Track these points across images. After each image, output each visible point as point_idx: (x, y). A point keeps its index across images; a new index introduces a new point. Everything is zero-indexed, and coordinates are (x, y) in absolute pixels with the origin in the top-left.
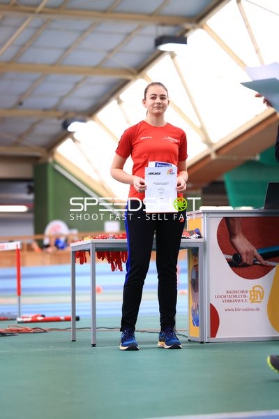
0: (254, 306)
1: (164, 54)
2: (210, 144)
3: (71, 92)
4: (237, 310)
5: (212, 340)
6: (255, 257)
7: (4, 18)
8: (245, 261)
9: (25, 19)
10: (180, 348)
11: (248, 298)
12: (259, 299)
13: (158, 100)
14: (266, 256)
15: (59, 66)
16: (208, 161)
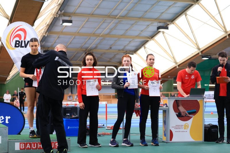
0: (185, 130)
1: (160, 32)
2: (176, 63)
3: (128, 44)
4: (180, 132)
5: (170, 142)
6: (186, 113)
7: (105, 20)
8: (182, 115)
9: (113, 20)
10: (159, 145)
11: (183, 128)
12: (187, 128)
13: (152, 61)
14: (190, 113)
15: (124, 36)
16: (176, 68)
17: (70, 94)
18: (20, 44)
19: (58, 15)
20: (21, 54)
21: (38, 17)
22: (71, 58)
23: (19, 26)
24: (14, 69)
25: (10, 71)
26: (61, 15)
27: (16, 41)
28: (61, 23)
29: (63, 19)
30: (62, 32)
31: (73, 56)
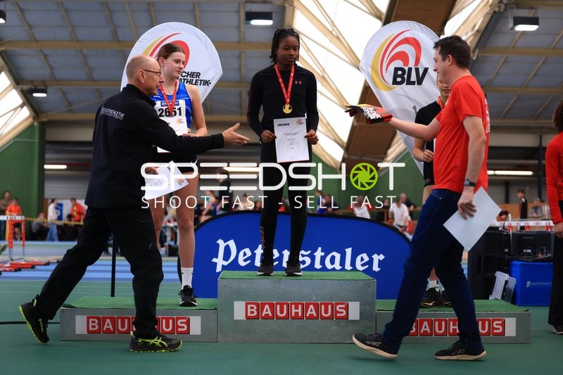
17: (536, 202)
18: (406, 76)
19: (503, 7)
20: (408, 100)
21: (454, 12)
22: (538, 113)
23: (403, 32)
24: (398, 141)
25: (389, 147)
26: (510, 4)
27: (396, 69)
28: (511, 25)
29: (516, 16)
30: (514, 47)
31: (543, 107)
